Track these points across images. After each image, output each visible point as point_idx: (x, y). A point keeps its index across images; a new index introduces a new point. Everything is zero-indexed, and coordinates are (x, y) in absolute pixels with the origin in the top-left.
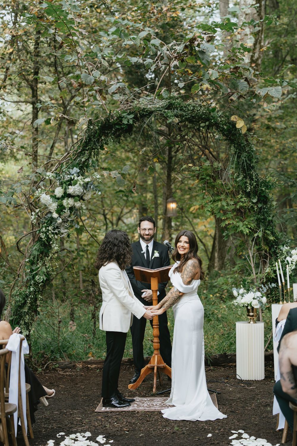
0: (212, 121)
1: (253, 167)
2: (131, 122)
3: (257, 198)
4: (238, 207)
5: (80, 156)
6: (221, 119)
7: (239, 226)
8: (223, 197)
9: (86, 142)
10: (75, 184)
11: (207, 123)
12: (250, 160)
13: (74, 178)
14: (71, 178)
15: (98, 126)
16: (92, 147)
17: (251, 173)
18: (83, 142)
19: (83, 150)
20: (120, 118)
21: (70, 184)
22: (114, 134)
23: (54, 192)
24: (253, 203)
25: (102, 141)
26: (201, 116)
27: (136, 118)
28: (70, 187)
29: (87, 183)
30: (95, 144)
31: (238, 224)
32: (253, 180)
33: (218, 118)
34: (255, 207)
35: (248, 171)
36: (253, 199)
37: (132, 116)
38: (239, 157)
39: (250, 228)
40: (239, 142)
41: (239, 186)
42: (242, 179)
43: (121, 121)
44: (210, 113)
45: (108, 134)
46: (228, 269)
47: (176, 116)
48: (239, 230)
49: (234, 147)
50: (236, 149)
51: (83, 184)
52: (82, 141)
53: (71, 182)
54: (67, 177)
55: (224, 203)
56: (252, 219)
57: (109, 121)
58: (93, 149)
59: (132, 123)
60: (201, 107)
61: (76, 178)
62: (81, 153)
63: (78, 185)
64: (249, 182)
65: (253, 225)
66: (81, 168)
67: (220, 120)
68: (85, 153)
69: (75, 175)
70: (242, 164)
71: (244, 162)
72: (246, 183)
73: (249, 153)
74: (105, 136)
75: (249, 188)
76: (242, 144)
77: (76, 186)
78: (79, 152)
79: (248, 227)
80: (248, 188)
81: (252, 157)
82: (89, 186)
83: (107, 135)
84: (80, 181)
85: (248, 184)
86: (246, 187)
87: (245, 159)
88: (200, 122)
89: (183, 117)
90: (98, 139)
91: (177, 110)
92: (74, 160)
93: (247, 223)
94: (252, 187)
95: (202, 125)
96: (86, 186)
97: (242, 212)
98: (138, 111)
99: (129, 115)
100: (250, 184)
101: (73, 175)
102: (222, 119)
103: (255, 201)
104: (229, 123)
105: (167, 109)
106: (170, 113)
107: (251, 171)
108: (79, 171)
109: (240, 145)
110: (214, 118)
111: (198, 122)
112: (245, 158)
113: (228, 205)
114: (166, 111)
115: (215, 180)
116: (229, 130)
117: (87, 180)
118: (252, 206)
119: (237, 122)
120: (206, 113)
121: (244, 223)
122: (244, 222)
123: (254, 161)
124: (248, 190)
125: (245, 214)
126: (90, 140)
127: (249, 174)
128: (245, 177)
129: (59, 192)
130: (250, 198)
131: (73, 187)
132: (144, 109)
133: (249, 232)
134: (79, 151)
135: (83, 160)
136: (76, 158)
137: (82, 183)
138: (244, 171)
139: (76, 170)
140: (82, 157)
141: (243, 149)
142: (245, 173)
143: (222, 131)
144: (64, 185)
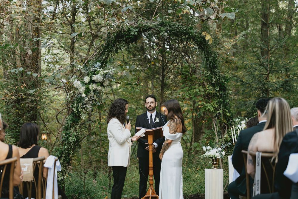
0: (190, 35)
1: (217, 67)
2: (136, 33)
3: (219, 87)
4: (206, 93)
5: (101, 56)
6: (196, 34)
7: (207, 106)
8: (197, 86)
9: (106, 46)
10: (98, 74)
11: (187, 36)
12: (215, 62)
13: (97, 70)
14: (95, 69)
15: (114, 35)
16: (110, 50)
17: (215, 70)
18: (104, 46)
19: (104, 51)
20: (129, 31)
21: (94, 74)
22: (125, 41)
23: (83, 79)
24: (217, 91)
25: (116, 45)
26: (183, 31)
27: (140, 32)
28: (94, 76)
29: (106, 74)
30: (112, 48)
31: (206, 105)
32: (216, 75)
33: (194, 34)
34: (218, 93)
35: (213, 70)
36: (216, 88)
37: (137, 30)
38: (207, 60)
39: (215, 108)
40: (207, 50)
41: (207, 79)
42: (210, 75)
43: (130, 33)
44: (189, 30)
45: (121, 41)
47: (166, 31)
48: (207, 108)
49: (204, 53)
50: (206, 54)
51: (103, 74)
52: (103, 46)
54: (92, 69)
55: (198, 90)
56: (216, 101)
57: (121, 32)
58: (110, 51)
59: (137, 34)
60: (183, 26)
61: (98, 70)
62: (102, 54)
63: (100, 74)
64: (214, 77)
65: (216, 105)
66: (102, 64)
67: (195, 35)
68: (105, 53)
69: (98, 67)
70: (210, 64)
71: (210, 63)
72: (212, 77)
73: (214, 57)
74: (119, 43)
75: (214, 81)
76: (210, 51)
77: (98, 75)
78: (101, 53)
79: (213, 107)
80: (213, 81)
81: (216, 60)
82: (107, 75)
83: (120, 42)
84: (102, 71)
85: (213, 78)
86: (212, 80)
87: (211, 61)
88: (182, 36)
89: (171, 31)
90: (114, 45)
91: (167, 27)
92: (98, 58)
93: (212, 104)
94: (216, 80)
95: (184, 37)
96: (105, 76)
97: (209, 97)
98: (142, 27)
99: (135, 29)
100: (215, 78)
101: (96, 67)
102: (197, 34)
103: (218, 89)
104: (201, 37)
105: (160, 26)
106: (162, 28)
107: (215, 69)
108: (100, 65)
109: (208, 52)
110: (191, 33)
111: (181, 35)
112: (212, 60)
113: (200, 91)
114: (160, 27)
115: (191, 75)
116: (200, 41)
117: (106, 72)
118: (216, 93)
119: (206, 36)
120: (186, 29)
121: (211, 104)
122: (210, 103)
123: (217, 63)
124: (213, 82)
125: (211, 99)
126: (109, 45)
127: (214, 71)
128: (211, 73)
129: (86, 79)
130: (215, 87)
131: (97, 76)
132: (145, 26)
133: (214, 110)
134: (101, 52)
135: (104, 57)
136: (98, 57)
137: (102, 73)
138: (210, 69)
139: (99, 64)
140: (102, 56)
141: (210, 55)
142: (211, 71)
143: (197, 42)
144: (90, 74)
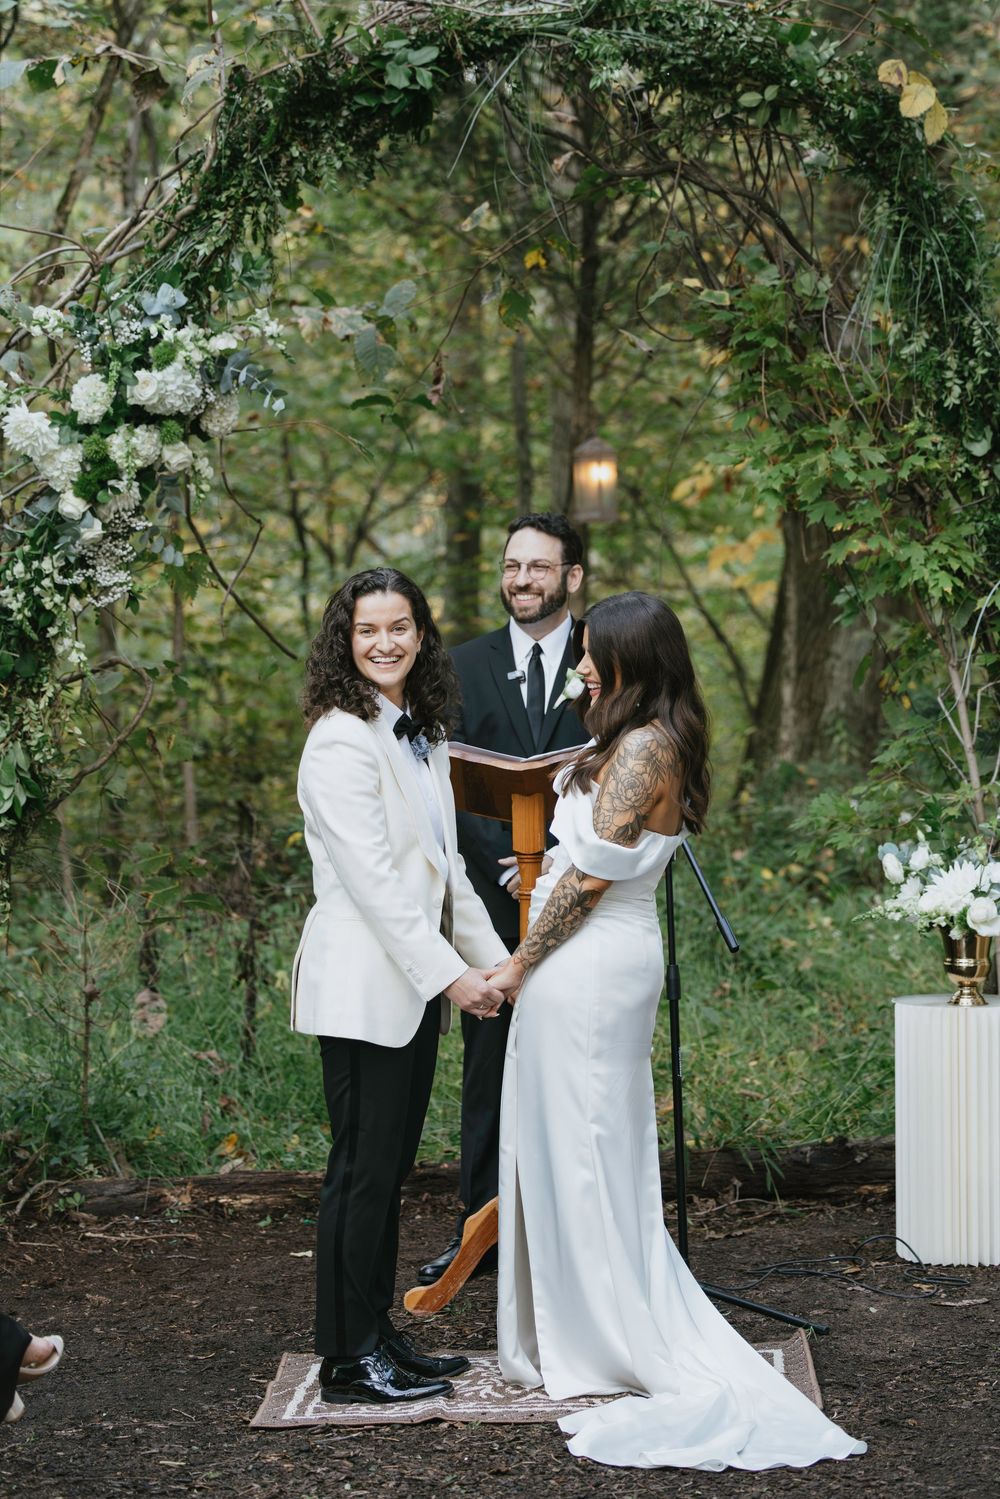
0: (794, 83)
1: (974, 298)
2: (425, 79)
3: (989, 434)
4: (904, 474)
5: (187, 235)
6: (832, 75)
7: (908, 562)
8: (837, 428)
9: (216, 171)
10: (165, 362)
11: (771, 92)
12: (962, 266)
13: (160, 335)
14: (147, 333)
15: (272, 95)
16: (245, 193)
17: (966, 322)
18: (204, 168)
19: (206, 205)
20: (376, 62)
21: (143, 363)
22: (346, 134)
23: (66, 396)
24: (973, 459)
25: (290, 163)
26: (744, 59)
27: (447, 64)
28: (141, 374)
29: (222, 359)
30: (258, 177)
31: (903, 554)
32: (971, 352)
33: (821, 73)
34: (983, 475)
35: (950, 315)
36: (971, 440)
37: (430, 53)
38: (910, 250)
39: (960, 574)
40: (910, 181)
41: (908, 380)
42: (926, 350)
43: (380, 74)
44: (783, 46)
45: (317, 131)
46: (839, 753)
47: (632, 57)
48: (907, 579)
49: (891, 202)
50: (901, 213)
51: (203, 363)
52: (198, 166)
53: (145, 353)
54: (129, 331)
55: (844, 460)
56: (967, 529)
57: (322, 73)
58: (250, 201)
59: (428, 85)
60: (743, 19)
61: (168, 335)
62: (196, 221)
63: (178, 365)
64: (953, 362)
65: (969, 558)
66: (194, 290)
67: (827, 80)
68: (211, 219)
69: (166, 319)
70: (926, 281)
71: (932, 273)
72: (942, 366)
73: (955, 232)
74: (305, 142)
75: (957, 390)
76: (926, 188)
77: (170, 369)
78: (184, 217)
79: (947, 569)
80: (950, 390)
81: (970, 251)
82: (229, 369)
83: (312, 140)
84: (191, 346)
85: (949, 374)
86: (942, 387)
87: (937, 259)
88: (739, 88)
89: (663, 61)
90: (275, 158)
91: (635, 28)
92: (164, 250)
93: (944, 550)
94: (969, 386)
95: (749, 99)
96: (214, 370)
97: (921, 499)
98: (461, 34)
99: (417, 48)
100: (959, 373)
101: (156, 318)
102: (838, 76)
103: (980, 448)
104: (870, 95)
105: (587, 23)
106: (601, 41)
107: (966, 313)
108: (183, 300)
109: (916, 195)
110: (799, 68)
111: (731, 86)
112: (939, 252)
113: (859, 465)
114: (586, 31)
115: (801, 354)
116: (867, 127)
117: (221, 343)
118: (967, 475)
119: (906, 89)
120: (763, 45)
121: (932, 548)
122: (929, 543)
123: (979, 268)
124: (952, 400)
125: (934, 508)
126: (236, 159)
127: (954, 326)
128: (938, 341)
129: (90, 396)
130: (959, 434)
131: (156, 375)
132: (485, 21)
133: (956, 589)
134: (186, 209)
135: (203, 250)
136: (169, 243)
137: (197, 357)
138: (932, 312)
139: (171, 295)
140: (196, 236)
141: (929, 213)
142: (939, 323)
143: (837, 129)
144: (115, 365)
